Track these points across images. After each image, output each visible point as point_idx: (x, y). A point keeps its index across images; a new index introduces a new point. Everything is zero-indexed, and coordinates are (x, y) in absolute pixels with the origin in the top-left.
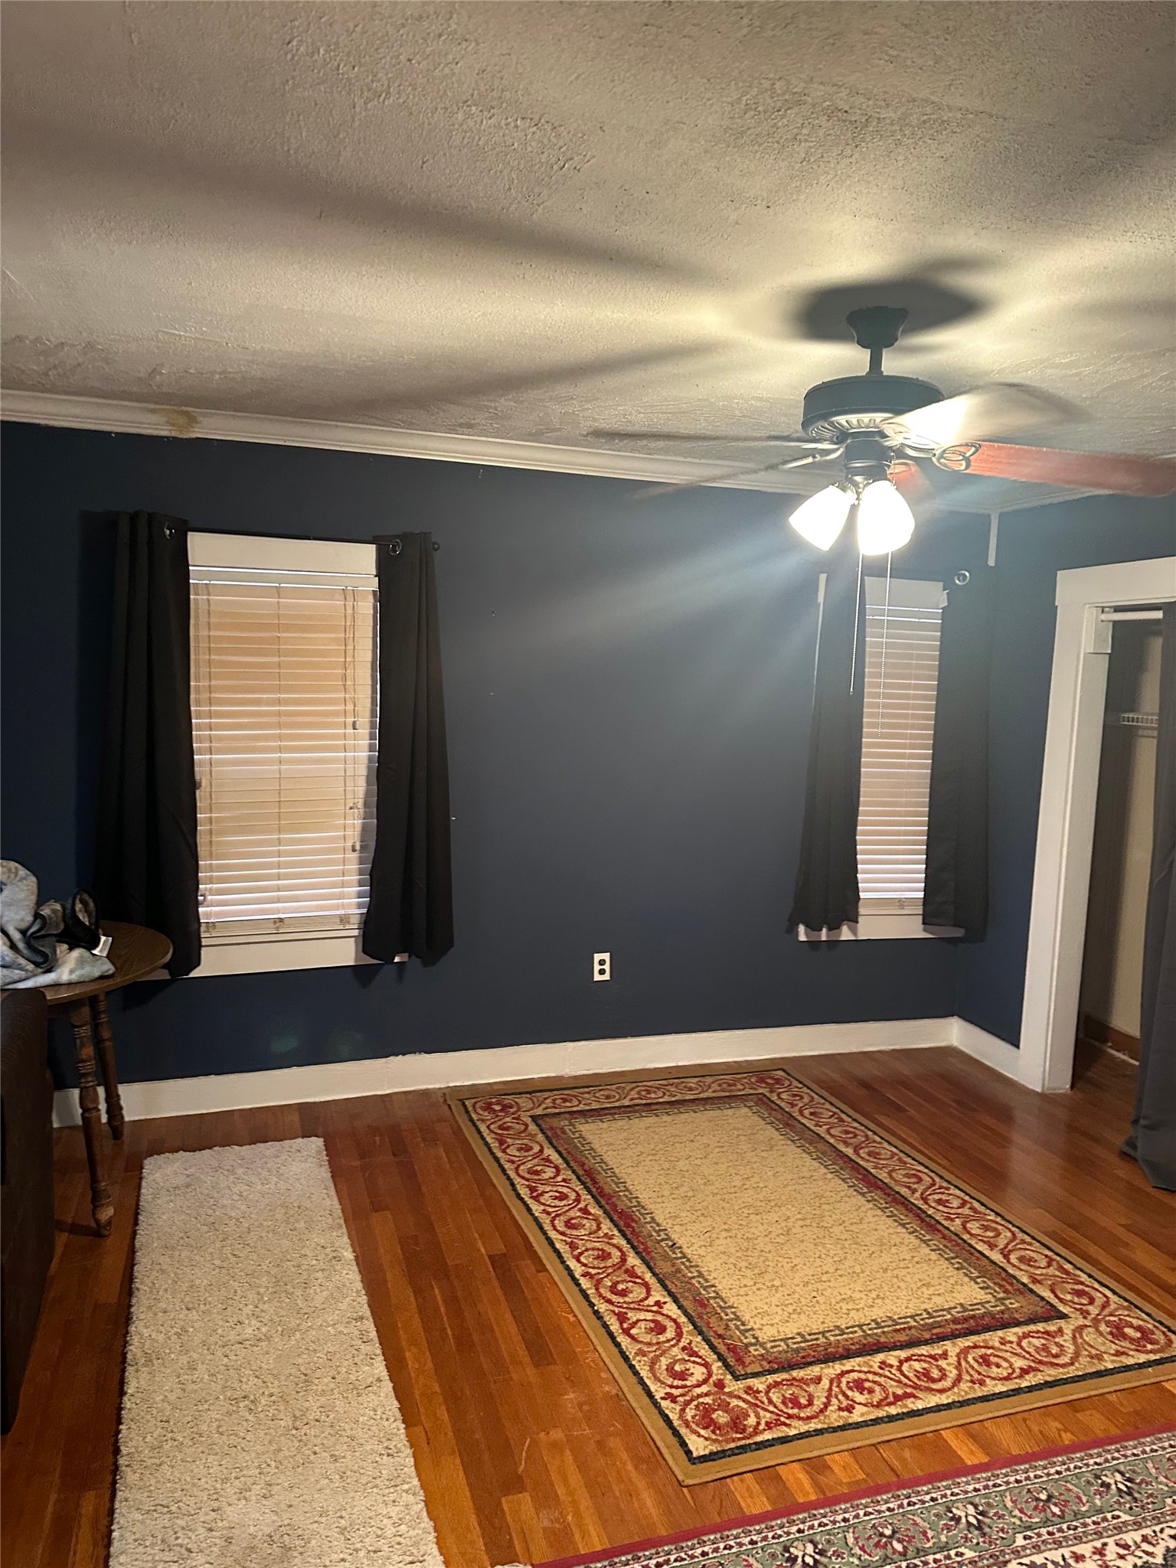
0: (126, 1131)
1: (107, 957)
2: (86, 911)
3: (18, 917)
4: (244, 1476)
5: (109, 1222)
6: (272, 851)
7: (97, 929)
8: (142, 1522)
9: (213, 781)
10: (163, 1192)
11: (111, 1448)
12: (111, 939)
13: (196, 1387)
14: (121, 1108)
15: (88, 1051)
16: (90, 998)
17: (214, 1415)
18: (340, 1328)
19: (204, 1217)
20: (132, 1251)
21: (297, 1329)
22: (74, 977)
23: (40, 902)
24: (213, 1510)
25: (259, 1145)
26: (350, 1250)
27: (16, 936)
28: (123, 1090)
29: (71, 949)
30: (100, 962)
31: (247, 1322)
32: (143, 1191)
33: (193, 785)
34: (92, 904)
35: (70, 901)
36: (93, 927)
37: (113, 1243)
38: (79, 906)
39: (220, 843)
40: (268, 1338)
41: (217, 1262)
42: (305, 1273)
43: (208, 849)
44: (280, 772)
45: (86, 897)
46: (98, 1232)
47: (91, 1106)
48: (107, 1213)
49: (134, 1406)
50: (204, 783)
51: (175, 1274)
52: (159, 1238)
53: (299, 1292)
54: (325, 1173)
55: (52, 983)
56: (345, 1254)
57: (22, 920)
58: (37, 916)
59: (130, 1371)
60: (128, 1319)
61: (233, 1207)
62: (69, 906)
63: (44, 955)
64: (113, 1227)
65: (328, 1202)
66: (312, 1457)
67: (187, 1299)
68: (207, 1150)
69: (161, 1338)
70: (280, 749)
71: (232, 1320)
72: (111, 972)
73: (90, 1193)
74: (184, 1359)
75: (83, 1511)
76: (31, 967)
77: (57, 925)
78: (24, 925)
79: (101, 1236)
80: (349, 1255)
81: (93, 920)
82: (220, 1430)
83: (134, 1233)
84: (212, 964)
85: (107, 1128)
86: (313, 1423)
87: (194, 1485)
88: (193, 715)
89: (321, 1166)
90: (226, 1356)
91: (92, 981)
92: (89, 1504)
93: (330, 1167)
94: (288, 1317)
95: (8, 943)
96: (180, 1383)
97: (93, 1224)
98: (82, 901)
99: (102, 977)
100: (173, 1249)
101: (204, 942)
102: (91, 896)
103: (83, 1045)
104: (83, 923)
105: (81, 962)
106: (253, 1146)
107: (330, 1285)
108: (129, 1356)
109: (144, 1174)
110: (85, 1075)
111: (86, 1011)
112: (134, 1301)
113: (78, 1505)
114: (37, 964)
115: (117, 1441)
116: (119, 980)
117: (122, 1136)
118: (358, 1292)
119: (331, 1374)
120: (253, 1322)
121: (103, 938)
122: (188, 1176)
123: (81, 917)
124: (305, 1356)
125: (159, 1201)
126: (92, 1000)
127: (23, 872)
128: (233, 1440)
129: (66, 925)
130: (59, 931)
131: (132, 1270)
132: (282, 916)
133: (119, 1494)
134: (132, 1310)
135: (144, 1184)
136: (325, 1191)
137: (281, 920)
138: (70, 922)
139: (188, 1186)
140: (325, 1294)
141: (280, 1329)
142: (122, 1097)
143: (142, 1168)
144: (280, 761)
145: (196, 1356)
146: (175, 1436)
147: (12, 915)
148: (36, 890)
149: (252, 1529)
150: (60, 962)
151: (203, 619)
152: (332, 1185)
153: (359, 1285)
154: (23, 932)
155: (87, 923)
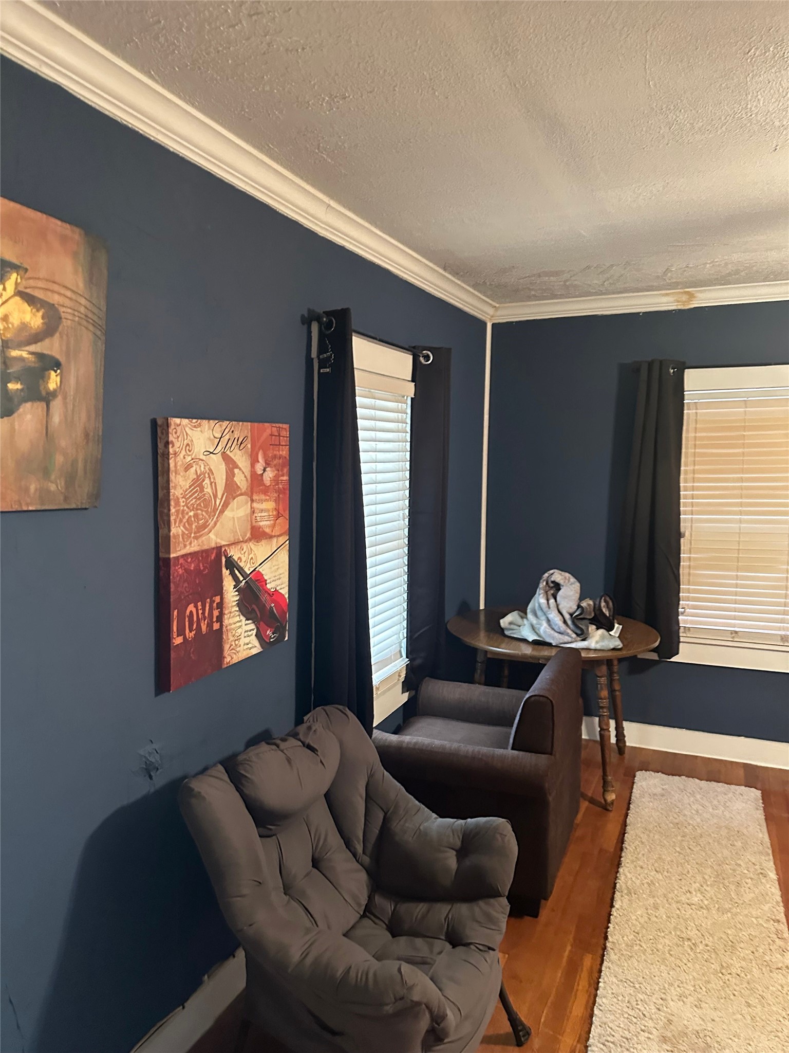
0: (626, 751)
1: (618, 637)
2: (608, 607)
3: (568, 606)
4: (683, 987)
5: (612, 802)
6: (732, 584)
7: (614, 620)
8: (618, 985)
9: (693, 533)
10: (647, 795)
11: (603, 935)
12: (621, 627)
13: (657, 920)
14: (624, 736)
15: (605, 693)
16: (607, 660)
17: (667, 942)
18: (761, 922)
19: (671, 818)
20: (625, 825)
21: (729, 911)
22: (598, 647)
23: (581, 599)
24: (661, 999)
25: (713, 782)
26: (775, 872)
27: (567, 617)
28: (626, 724)
29: (598, 629)
30: (613, 639)
31: (694, 893)
32: (634, 790)
33: (679, 535)
34: (611, 604)
35: (598, 600)
36: (611, 618)
37: (614, 816)
38: (603, 604)
39: (695, 575)
40: (708, 909)
41: (678, 849)
42: (739, 877)
43: (688, 577)
44: (740, 529)
45: (608, 599)
46: (605, 807)
47: (605, 727)
48: (611, 797)
49: (618, 915)
50: (687, 534)
51: (650, 846)
52: (641, 822)
53: (733, 887)
54: (760, 815)
55: (585, 647)
56: (770, 873)
57: (571, 608)
58: (579, 606)
59: (617, 895)
60: (619, 865)
61: (692, 818)
62: (597, 603)
63: (582, 630)
64: (614, 807)
65: (761, 835)
66: (732, 997)
67: (656, 865)
68: (677, 777)
69: (638, 882)
70: (741, 513)
71: (685, 888)
72: (620, 647)
73: (602, 781)
74: (651, 901)
75: (585, 964)
76: (574, 636)
77: (590, 614)
78: (571, 611)
79: (607, 810)
80: (773, 875)
81: (611, 614)
82: (671, 953)
83: (627, 815)
84: (686, 654)
85: (615, 746)
86: (734, 975)
87: (651, 978)
88: (682, 489)
89: (757, 809)
90: (679, 909)
91: (608, 650)
92: (588, 961)
93: (765, 812)
94: (723, 900)
95: (562, 620)
96: (648, 913)
97: (603, 801)
98: (605, 601)
99: (614, 649)
100: (650, 831)
101: (682, 639)
102: (611, 599)
103: (602, 689)
104: (606, 615)
105: (603, 638)
106: (708, 782)
107: (757, 891)
108: (618, 885)
109: (635, 781)
110: (602, 708)
111: (604, 669)
112: (623, 854)
113: (582, 959)
114: (578, 635)
115: (606, 932)
116: (625, 653)
117: (624, 753)
118: (777, 902)
119: (752, 949)
120: (699, 895)
121: (616, 625)
122: (663, 789)
123: (604, 610)
124: (733, 930)
125: (643, 800)
126: (609, 662)
127: (573, 580)
128: (678, 962)
129: (595, 614)
130: (591, 617)
131: (624, 836)
132: (737, 629)
133: (605, 962)
134: (622, 859)
135: (635, 786)
136: (759, 827)
137: (736, 632)
138: (598, 613)
139: (663, 795)
140: (752, 895)
141: (717, 906)
142: (625, 729)
143: (635, 777)
144: (740, 521)
145: (658, 901)
146: (642, 944)
147: (565, 604)
148: (579, 591)
149: (686, 1022)
150: (591, 635)
151: (692, 426)
152: (765, 824)
153: (779, 899)
154: (571, 615)
155: (608, 615)
